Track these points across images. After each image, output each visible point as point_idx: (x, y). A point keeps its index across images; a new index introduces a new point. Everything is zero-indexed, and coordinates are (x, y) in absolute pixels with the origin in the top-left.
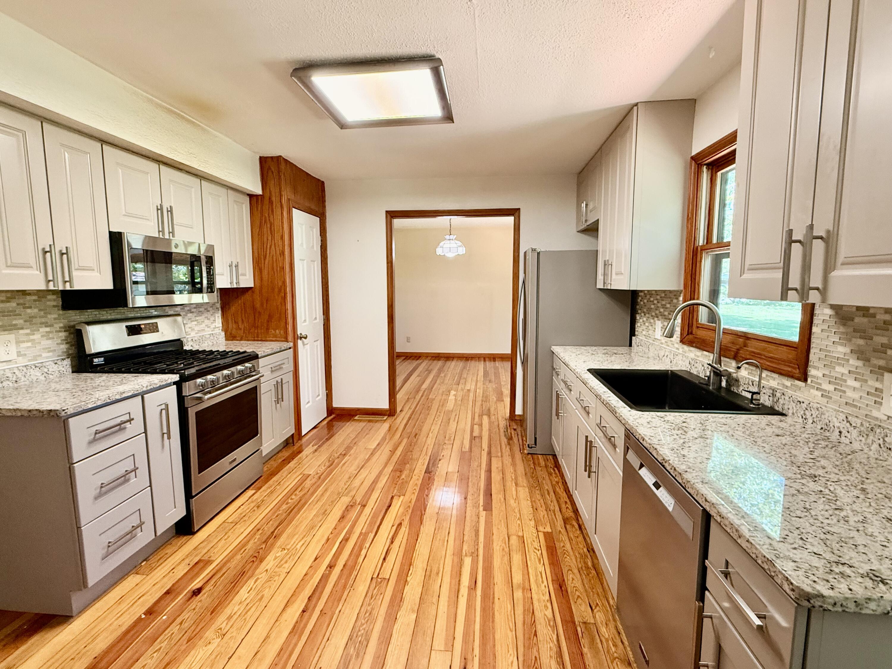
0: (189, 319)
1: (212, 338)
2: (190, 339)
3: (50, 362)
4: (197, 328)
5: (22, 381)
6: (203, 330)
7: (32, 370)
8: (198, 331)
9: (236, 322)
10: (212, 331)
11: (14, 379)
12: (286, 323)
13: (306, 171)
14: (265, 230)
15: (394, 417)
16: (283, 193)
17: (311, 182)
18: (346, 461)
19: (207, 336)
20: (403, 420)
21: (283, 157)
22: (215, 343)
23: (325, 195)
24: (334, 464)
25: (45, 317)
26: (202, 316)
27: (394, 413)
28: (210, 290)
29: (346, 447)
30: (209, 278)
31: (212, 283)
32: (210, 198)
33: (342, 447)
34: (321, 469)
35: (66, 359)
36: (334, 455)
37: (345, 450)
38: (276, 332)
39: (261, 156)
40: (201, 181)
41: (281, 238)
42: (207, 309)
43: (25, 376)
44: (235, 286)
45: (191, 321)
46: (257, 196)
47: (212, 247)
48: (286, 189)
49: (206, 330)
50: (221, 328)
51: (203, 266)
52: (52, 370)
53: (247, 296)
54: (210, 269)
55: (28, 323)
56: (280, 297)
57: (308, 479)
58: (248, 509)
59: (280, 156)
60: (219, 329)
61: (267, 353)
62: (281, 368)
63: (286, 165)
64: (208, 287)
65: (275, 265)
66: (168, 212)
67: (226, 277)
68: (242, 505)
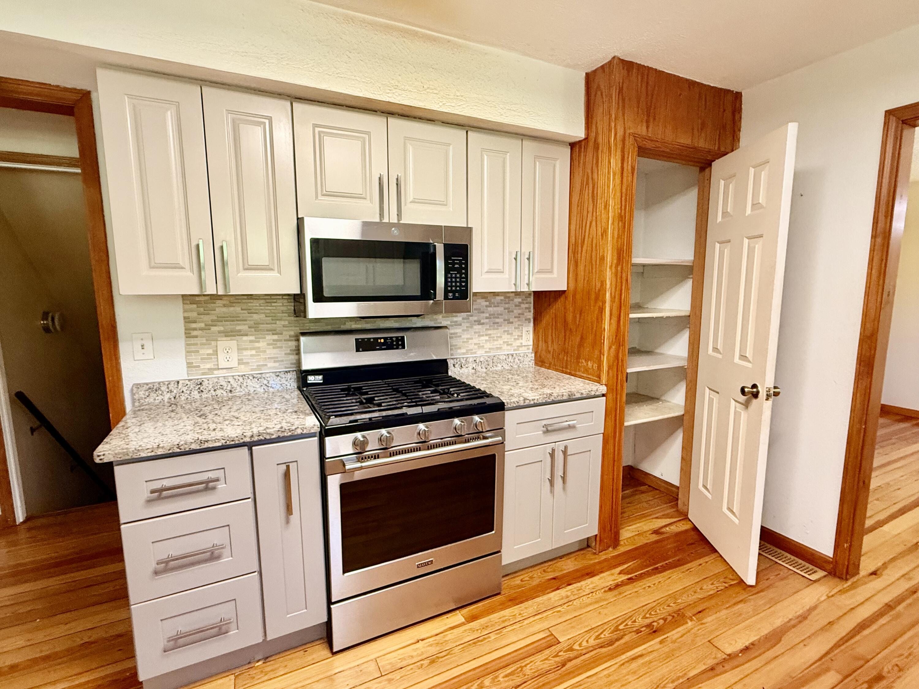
0: (475, 333)
1: (510, 359)
2: (471, 360)
3: (271, 374)
4: (488, 346)
5: (236, 391)
6: (500, 348)
7: (249, 381)
8: (490, 349)
9: (546, 342)
10: (514, 350)
11: (229, 388)
12: (601, 353)
13: (688, 78)
14: (586, 196)
15: (846, 583)
16: (613, 125)
17: (700, 97)
18: (644, 652)
19: (501, 357)
20: (872, 599)
21: (621, 58)
22: (516, 366)
23: (741, 118)
24: (617, 643)
25: (273, 324)
26: (498, 329)
27: (847, 573)
28: (454, 295)
29: (674, 612)
30: (454, 278)
31: (463, 284)
32: (486, 157)
33: (669, 606)
34: (587, 641)
35: (291, 372)
36: (637, 620)
37: (667, 618)
38: (587, 365)
39: (589, 71)
40: (467, 132)
41: (605, 207)
42: (509, 320)
43: (241, 386)
44: (525, 289)
45: (478, 336)
46: (580, 142)
47: (468, 231)
48: (623, 115)
49: (503, 348)
50: (531, 347)
51: (439, 260)
52: (273, 382)
53: (559, 304)
54: (460, 264)
55: (253, 329)
56: (597, 307)
57: (547, 652)
58: (420, 655)
59: (614, 57)
60: (528, 349)
61: (532, 402)
62: (570, 427)
63: (628, 71)
64: (451, 291)
65: (594, 254)
66: (397, 184)
67: (507, 276)
68: (422, 640)
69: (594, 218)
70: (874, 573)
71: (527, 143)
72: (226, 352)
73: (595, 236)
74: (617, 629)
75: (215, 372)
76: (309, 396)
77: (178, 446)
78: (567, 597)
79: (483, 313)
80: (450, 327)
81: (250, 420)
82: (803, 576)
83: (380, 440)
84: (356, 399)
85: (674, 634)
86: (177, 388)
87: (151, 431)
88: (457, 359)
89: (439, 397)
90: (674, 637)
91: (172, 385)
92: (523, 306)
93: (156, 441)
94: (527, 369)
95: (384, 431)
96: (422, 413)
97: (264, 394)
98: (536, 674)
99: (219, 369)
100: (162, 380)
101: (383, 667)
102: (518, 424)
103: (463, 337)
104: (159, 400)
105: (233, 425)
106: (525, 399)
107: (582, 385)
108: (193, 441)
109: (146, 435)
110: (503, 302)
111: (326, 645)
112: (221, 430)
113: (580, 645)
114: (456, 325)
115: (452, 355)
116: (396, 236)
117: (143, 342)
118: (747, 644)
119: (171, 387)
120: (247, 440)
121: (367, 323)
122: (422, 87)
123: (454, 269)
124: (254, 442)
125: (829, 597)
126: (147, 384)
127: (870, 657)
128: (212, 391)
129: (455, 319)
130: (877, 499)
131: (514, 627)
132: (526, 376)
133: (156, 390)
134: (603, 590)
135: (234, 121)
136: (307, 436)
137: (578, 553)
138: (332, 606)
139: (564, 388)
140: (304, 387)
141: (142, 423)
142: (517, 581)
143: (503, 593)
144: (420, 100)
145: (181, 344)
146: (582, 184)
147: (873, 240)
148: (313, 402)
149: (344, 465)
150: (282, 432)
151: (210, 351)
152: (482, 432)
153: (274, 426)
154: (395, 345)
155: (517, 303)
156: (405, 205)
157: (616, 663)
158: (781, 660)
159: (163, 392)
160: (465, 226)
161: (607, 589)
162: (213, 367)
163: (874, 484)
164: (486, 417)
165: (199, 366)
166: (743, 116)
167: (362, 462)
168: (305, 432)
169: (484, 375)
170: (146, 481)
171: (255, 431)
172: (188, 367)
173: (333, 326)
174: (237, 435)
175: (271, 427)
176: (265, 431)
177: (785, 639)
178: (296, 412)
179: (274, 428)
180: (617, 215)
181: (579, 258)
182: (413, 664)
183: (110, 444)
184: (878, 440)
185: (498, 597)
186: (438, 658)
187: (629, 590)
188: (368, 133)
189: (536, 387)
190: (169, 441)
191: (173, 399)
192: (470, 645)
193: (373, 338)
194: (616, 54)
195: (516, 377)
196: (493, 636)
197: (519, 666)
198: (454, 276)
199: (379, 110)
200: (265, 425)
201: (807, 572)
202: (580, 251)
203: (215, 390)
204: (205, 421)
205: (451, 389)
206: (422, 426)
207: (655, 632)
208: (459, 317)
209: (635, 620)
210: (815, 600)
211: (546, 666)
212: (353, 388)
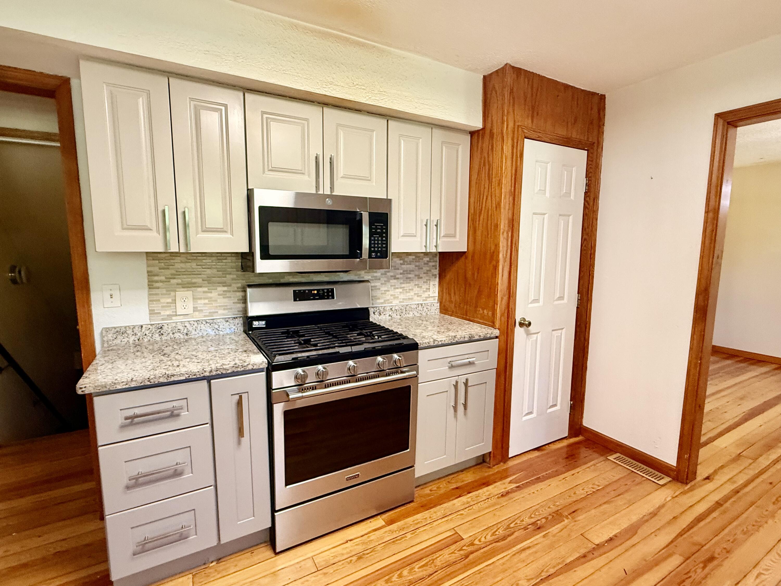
0: (391, 286)
1: (420, 308)
2: (388, 308)
3: (221, 319)
4: (402, 297)
5: (192, 334)
6: (412, 299)
7: (202, 325)
8: (403, 299)
9: (450, 294)
10: (423, 300)
11: (185, 331)
12: (495, 303)
13: (564, 82)
14: (483, 175)
15: (686, 486)
16: (505, 118)
17: (573, 98)
18: (531, 545)
19: (413, 306)
20: (706, 499)
21: (512, 65)
22: (424, 314)
23: (604, 115)
24: (509, 539)
25: (223, 277)
26: (410, 283)
27: (687, 479)
28: (376, 255)
29: (554, 513)
30: (376, 240)
31: (384, 246)
32: (402, 141)
33: (549, 507)
34: (485, 537)
35: (238, 318)
36: (524, 520)
37: (548, 518)
38: (484, 312)
39: (486, 74)
40: (388, 121)
41: (499, 184)
42: (419, 275)
43: (195, 330)
44: (434, 250)
45: (394, 288)
46: (478, 131)
47: (388, 202)
48: (514, 112)
49: (414, 299)
50: (437, 298)
51: (365, 225)
52: (223, 327)
53: (461, 262)
54: (382, 229)
55: (206, 282)
56: (491, 266)
57: (453, 547)
58: (349, 553)
59: (506, 64)
60: (434, 300)
61: (440, 343)
62: (470, 363)
63: (517, 77)
64: (374, 251)
65: (489, 222)
66: (330, 163)
67: (419, 239)
68: (351, 540)
69: (490, 193)
70: (708, 478)
71: (437, 132)
72: (183, 301)
73: (490, 208)
74: (508, 527)
75: (174, 318)
76: (254, 338)
77: (149, 380)
78: (468, 503)
79: (398, 269)
80: (371, 281)
81: (207, 358)
82: (654, 482)
83: (317, 374)
84: (295, 340)
85: (555, 529)
86: (141, 331)
87: (123, 367)
88: (376, 307)
89: (364, 339)
90: (554, 533)
91: (137, 329)
92: (431, 264)
93: (129, 375)
94: (434, 316)
95: (320, 367)
96: (352, 352)
97: (215, 336)
98: (445, 565)
99: (176, 315)
100: (128, 325)
101: (318, 563)
102: (428, 360)
103: (381, 289)
104: (125, 342)
105: (194, 362)
106: (434, 341)
107: (479, 329)
108: (161, 376)
109: (119, 371)
110: (414, 261)
111: (269, 547)
112: (184, 366)
113: (480, 541)
114: (375, 279)
115: (373, 304)
116: (328, 205)
117: (112, 292)
118: (611, 535)
119: (136, 330)
120: (207, 374)
121: (302, 277)
122: (352, 84)
123: (378, 233)
124: (212, 376)
125: (673, 498)
126: (115, 328)
127: (704, 544)
128: (171, 334)
129: (375, 274)
130: (709, 421)
131: (425, 528)
132: (433, 322)
133: (123, 333)
134: (497, 496)
135: (195, 107)
136: (257, 371)
137: (476, 467)
138: (276, 514)
139: (465, 331)
140: (249, 331)
141: (113, 361)
142: (427, 491)
143: (415, 500)
144: (350, 94)
145: (145, 293)
146: (480, 165)
147: (706, 214)
148: (260, 343)
149: (288, 395)
150: (236, 367)
151: (170, 300)
152: (401, 367)
153: (229, 363)
154: (326, 296)
155: (426, 262)
156: (337, 180)
157: (509, 554)
158: (638, 547)
159: (128, 335)
160: (386, 198)
161: (500, 495)
162: (171, 314)
163: (707, 408)
164: (403, 355)
165: (160, 313)
166: (606, 114)
167: (302, 393)
168: (255, 367)
169: (399, 321)
170: (121, 410)
171: (214, 367)
172: (150, 314)
173: (275, 280)
174: (199, 370)
175: (227, 363)
176: (222, 367)
177: (640, 531)
178: (245, 351)
179: (229, 364)
180: (508, 191)
181: (477, 225)
182: (343, 560)
183: (89, 378)
184: (710, 373)
185: (412, 504)
186: (364, 554)
187: (517, 495)
188: (306, 120)
189: (443, 331)
190: (141, 375)
191: (137, 341)
192: (390, 543)
193: (308, 290)
194: (508, 62)
195: (425, 322)
196: (409, 535)
197: (430, 559)
198: (376, 238)
199: (316, 101)
200: (221, 362)
201: (656, 478)
202: (478, 220)
203: (173, 334)
204: (169, 359)
205: (374, 333)
206: (351, 363)
207: (539, 528)
208: (378, 273)
209: (523, 520)
210: (663, 500)
211: (453, 558)
212: (291, 331)
